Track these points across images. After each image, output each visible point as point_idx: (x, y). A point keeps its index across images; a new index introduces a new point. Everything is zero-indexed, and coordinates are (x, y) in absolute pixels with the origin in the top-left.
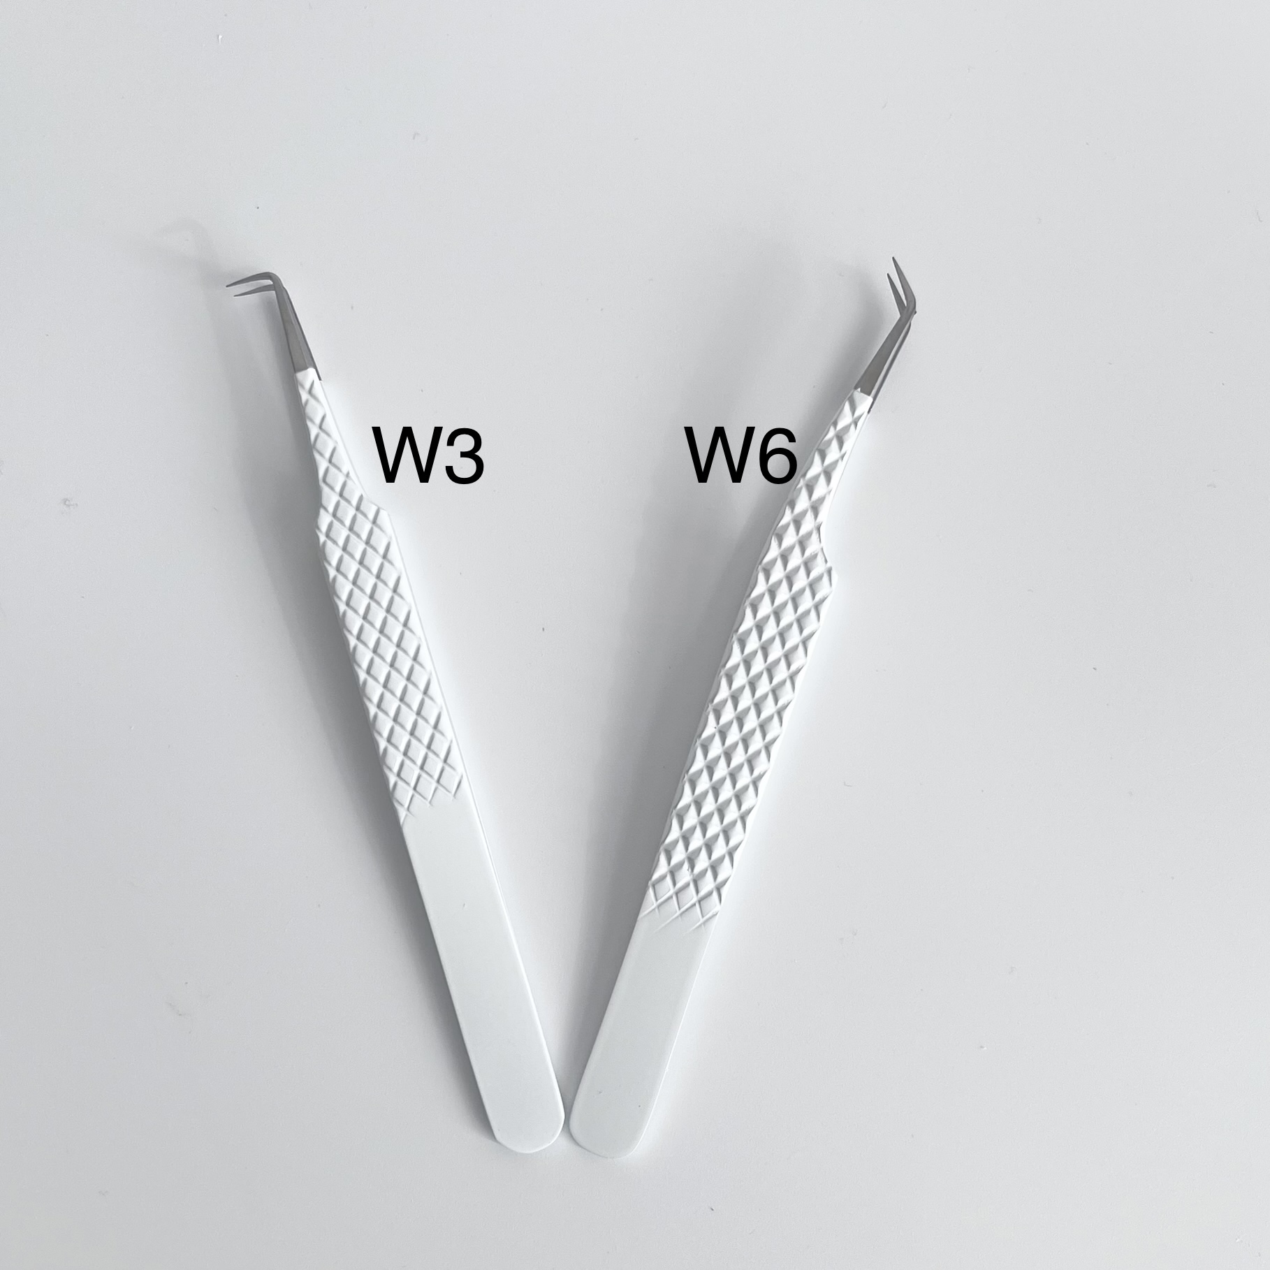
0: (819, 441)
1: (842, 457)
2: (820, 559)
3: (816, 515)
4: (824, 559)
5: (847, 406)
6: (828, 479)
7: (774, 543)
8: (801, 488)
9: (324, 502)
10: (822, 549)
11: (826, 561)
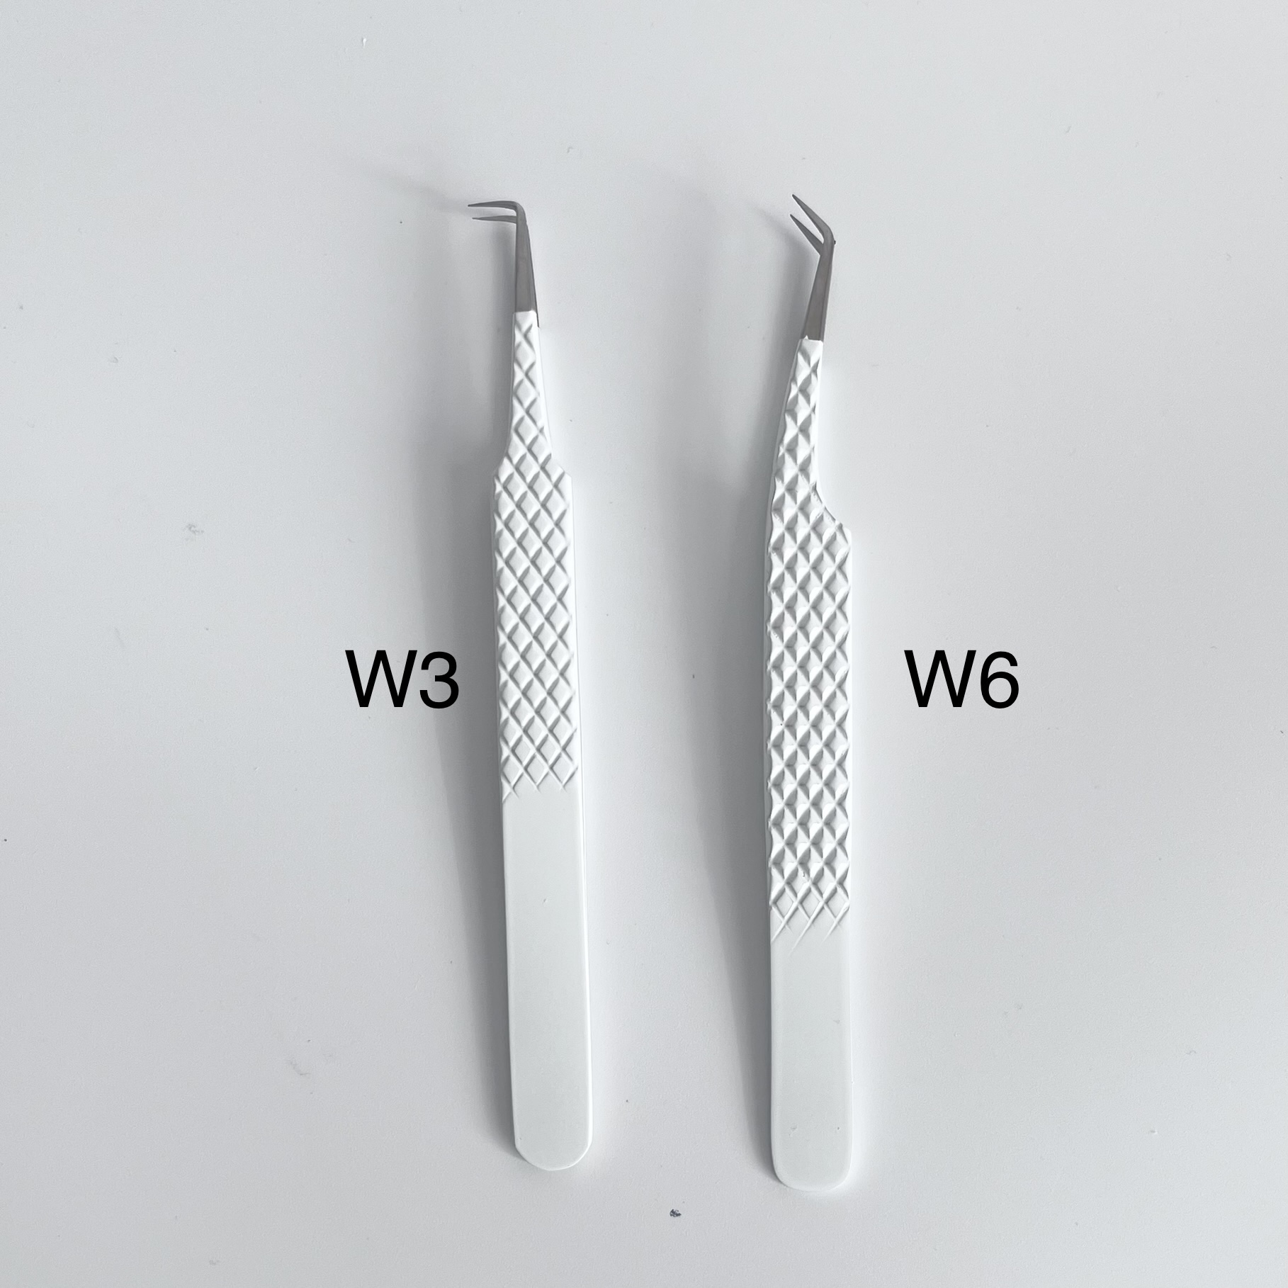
0: (785, 401)
1: (814, 410)
2: (827, 519)
3: (807, 477)
4: (830, 518)
5: (800, 358)
6: (807, 437)
7: (776, 520)
8: (783, 455)
9: (511, 451)
10: (826, 508)
11: (834, 519)
